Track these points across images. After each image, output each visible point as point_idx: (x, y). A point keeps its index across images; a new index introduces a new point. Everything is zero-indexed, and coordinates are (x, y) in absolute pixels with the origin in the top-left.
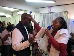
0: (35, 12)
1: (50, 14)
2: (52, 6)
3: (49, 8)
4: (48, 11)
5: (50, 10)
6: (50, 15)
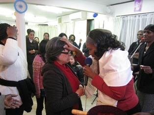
6: (139, 20)
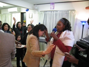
0: (34, 9)
1: (52, 12)
2: (55, 3)
3: (52, 4)
4: (51, 9)
5: (52, 8)
6: (53, 14)
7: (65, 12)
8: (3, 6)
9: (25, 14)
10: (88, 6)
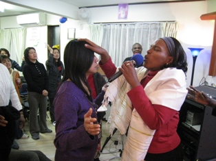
0: (78, 18)
1: (123, 26)
2: (130, 4)
3: (121, 8)
4: (119, 18)
5: (123, 16)
7: (153, 26)
8: (5, 10)
9: (57, 30)
10: (206, 13)
